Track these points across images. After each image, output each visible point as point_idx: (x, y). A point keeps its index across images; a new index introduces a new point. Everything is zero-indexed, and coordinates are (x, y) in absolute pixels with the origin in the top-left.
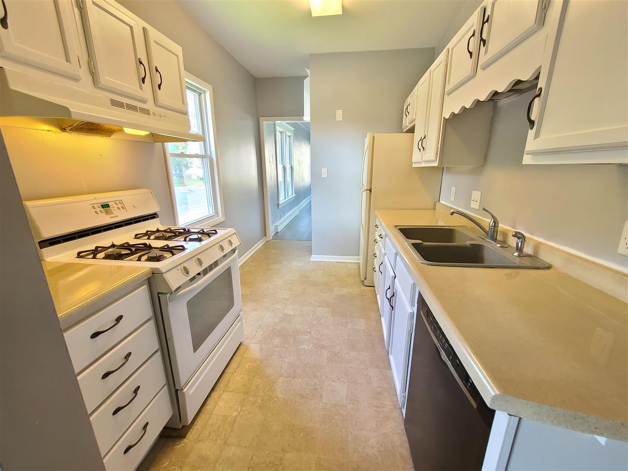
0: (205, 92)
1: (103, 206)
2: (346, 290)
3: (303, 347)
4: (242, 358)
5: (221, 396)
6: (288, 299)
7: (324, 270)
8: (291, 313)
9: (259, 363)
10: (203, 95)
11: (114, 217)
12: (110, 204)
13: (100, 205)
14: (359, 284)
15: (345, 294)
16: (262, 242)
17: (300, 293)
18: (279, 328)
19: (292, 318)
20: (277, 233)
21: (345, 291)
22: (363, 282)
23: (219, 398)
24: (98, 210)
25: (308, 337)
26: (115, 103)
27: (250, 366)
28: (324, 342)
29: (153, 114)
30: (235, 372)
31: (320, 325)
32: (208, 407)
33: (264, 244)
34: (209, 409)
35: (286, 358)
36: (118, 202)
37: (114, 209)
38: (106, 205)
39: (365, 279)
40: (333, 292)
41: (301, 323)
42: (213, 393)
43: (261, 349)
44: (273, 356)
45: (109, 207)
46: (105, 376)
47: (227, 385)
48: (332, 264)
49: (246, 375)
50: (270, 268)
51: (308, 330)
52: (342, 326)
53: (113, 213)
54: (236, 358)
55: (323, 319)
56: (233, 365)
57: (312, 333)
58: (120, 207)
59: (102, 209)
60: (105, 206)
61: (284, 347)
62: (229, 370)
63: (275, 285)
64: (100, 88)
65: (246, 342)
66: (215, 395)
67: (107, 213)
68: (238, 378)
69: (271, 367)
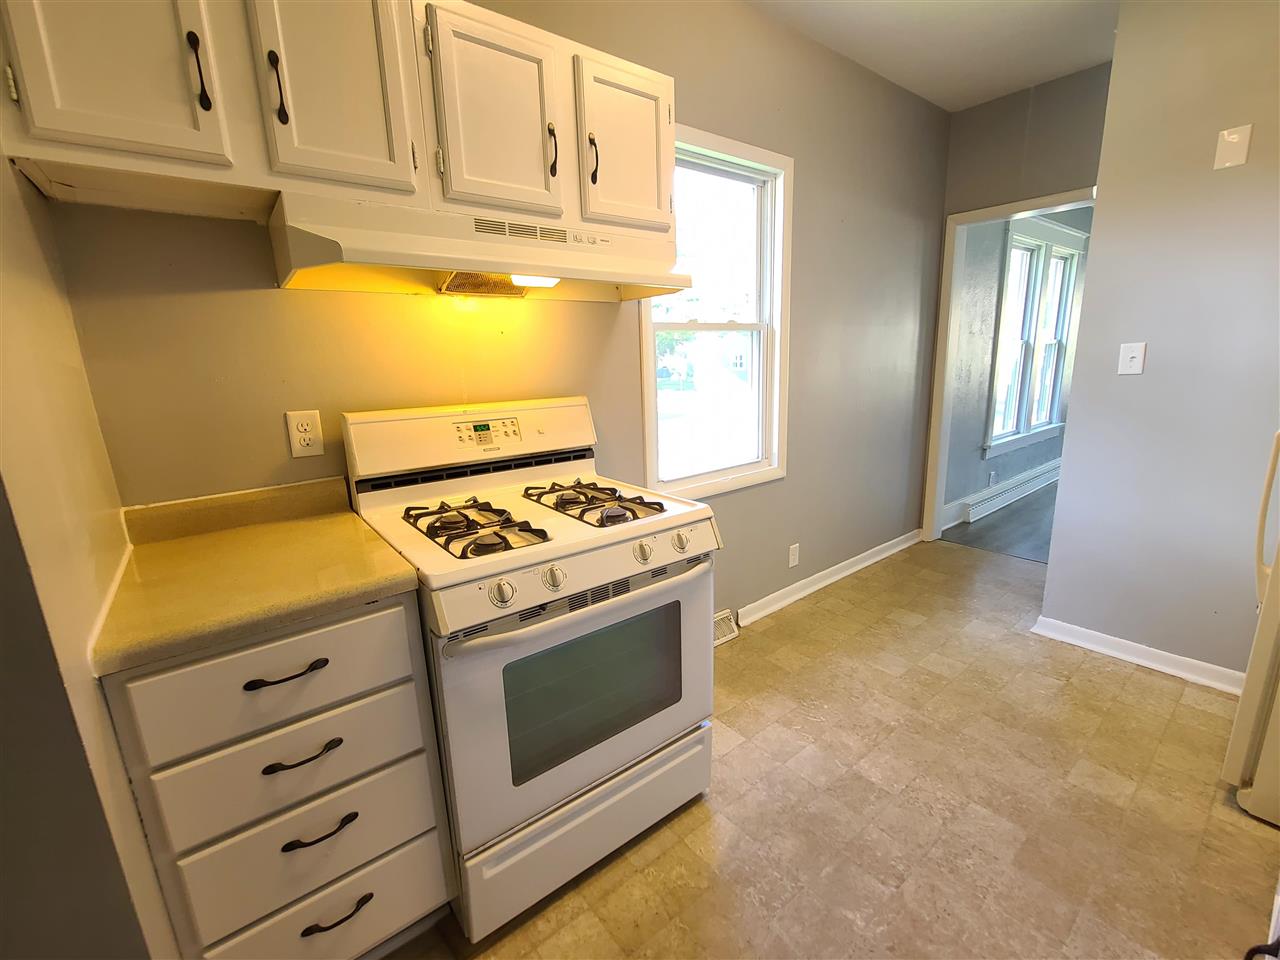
0: (775, 176)
1: (476, 428)
2: (1129, 787)
3: (850, 916)
4: (680, 842)
5: (578, 914)
6: (892, 730)
7: (1068, 678)
8: (875, 776)
9: (704, 884)
10: (770, 183)
11: (491, 450)
12: (491, 424)
13: (471, 426)
14: (1211, 790)
15: (1120, 802)
16: (907, 540)
17: (937, 727)
18: (813, 810)
19: (872, 798)
20: (964, 523)
21: (1122, 790)
22: (1232, 791)
23: (572, 919)
24: (465, 434)
25: (888, 891)
26: (483, 226)
27: (681, 877)
28: (930, 948)
29: (576, 239)
30: (642, 871)
31: (951, 871)
32: (541, 925)
33: (909, 547)
34: (539, 932)
35: (781, 919)
36: (508, 422)
37: (496, 433)
38: (484, 426)
39: (1248, 783)
40: (1066, 773)
41: (891, 827)
42: (572, 894)
43: (734, 847)
44: (751, 890)
45: (489, 429)
46: (270, 770)
47: (606, 894)
48: (1112, 667)
49: (658, 899)
50: (888, 617)
51: (901, 868)
52: (1038, 929)
53: (492, 442)
54: (666, 835)
55: (975, 854)
56: (650, 849)
57: (909, 886)
58: (510, 432)
59: (472, 433)
60: (481, 428)
61: (796, 880)
62: (634, 858)
63: (876, 670)
64: (454, 201)
65: (713, 803)
66: (571, 902)
67: (480, 440)
68: (637, 893)
69: (725, 917)
